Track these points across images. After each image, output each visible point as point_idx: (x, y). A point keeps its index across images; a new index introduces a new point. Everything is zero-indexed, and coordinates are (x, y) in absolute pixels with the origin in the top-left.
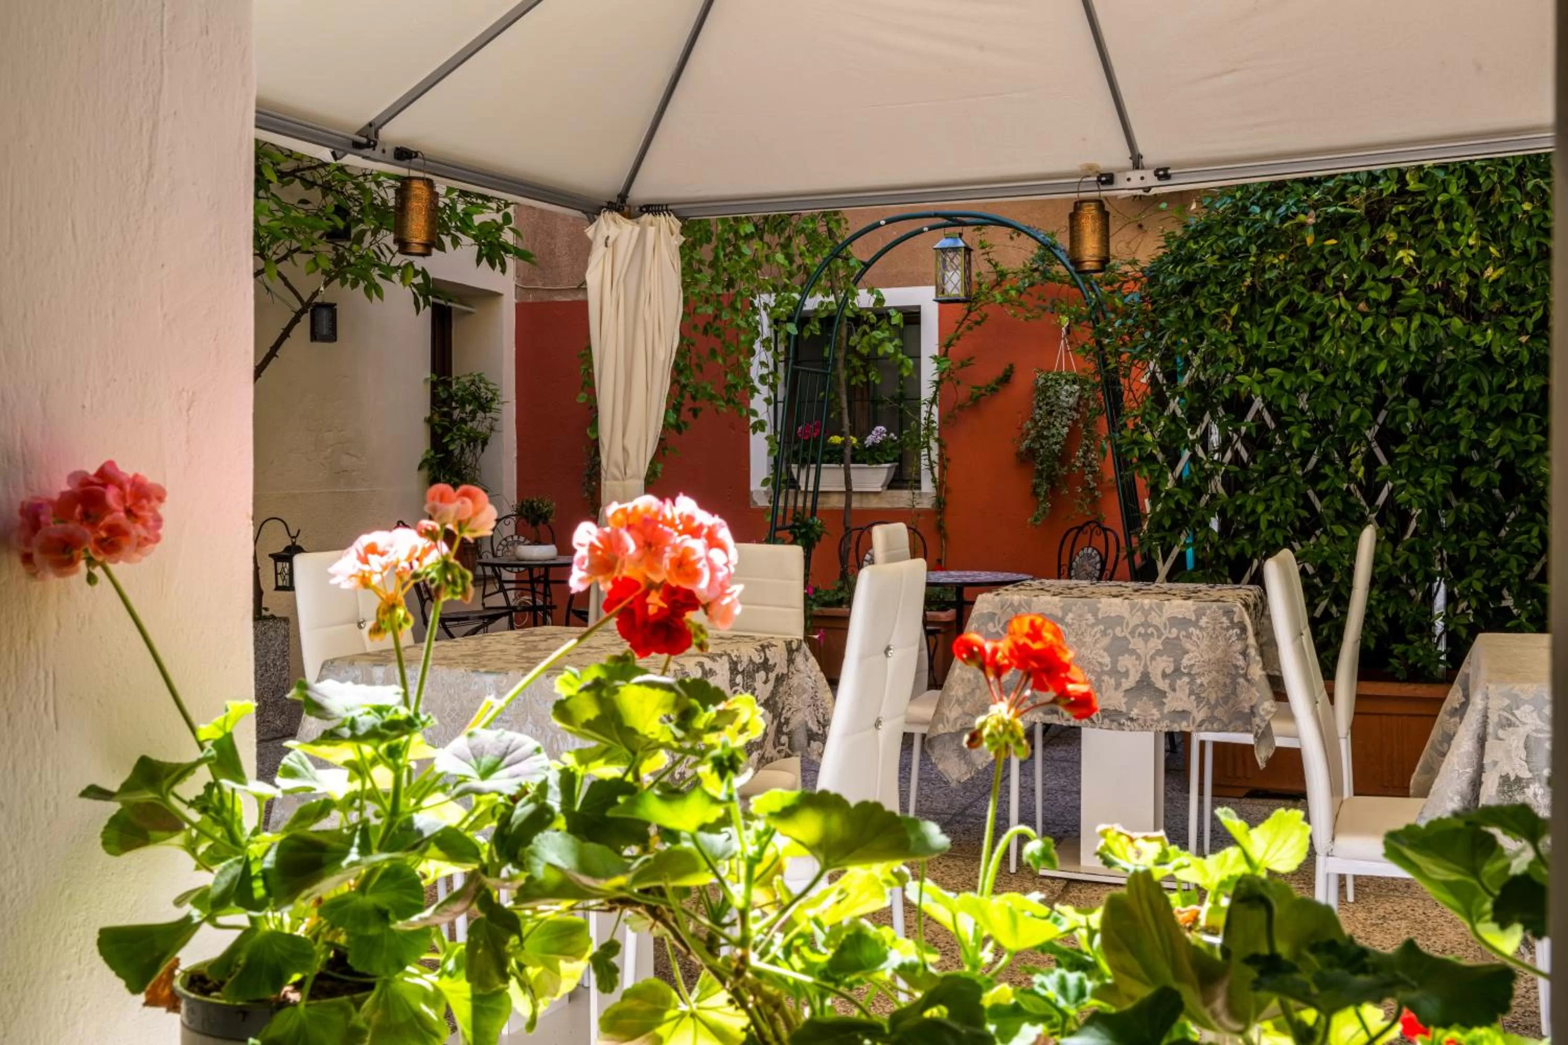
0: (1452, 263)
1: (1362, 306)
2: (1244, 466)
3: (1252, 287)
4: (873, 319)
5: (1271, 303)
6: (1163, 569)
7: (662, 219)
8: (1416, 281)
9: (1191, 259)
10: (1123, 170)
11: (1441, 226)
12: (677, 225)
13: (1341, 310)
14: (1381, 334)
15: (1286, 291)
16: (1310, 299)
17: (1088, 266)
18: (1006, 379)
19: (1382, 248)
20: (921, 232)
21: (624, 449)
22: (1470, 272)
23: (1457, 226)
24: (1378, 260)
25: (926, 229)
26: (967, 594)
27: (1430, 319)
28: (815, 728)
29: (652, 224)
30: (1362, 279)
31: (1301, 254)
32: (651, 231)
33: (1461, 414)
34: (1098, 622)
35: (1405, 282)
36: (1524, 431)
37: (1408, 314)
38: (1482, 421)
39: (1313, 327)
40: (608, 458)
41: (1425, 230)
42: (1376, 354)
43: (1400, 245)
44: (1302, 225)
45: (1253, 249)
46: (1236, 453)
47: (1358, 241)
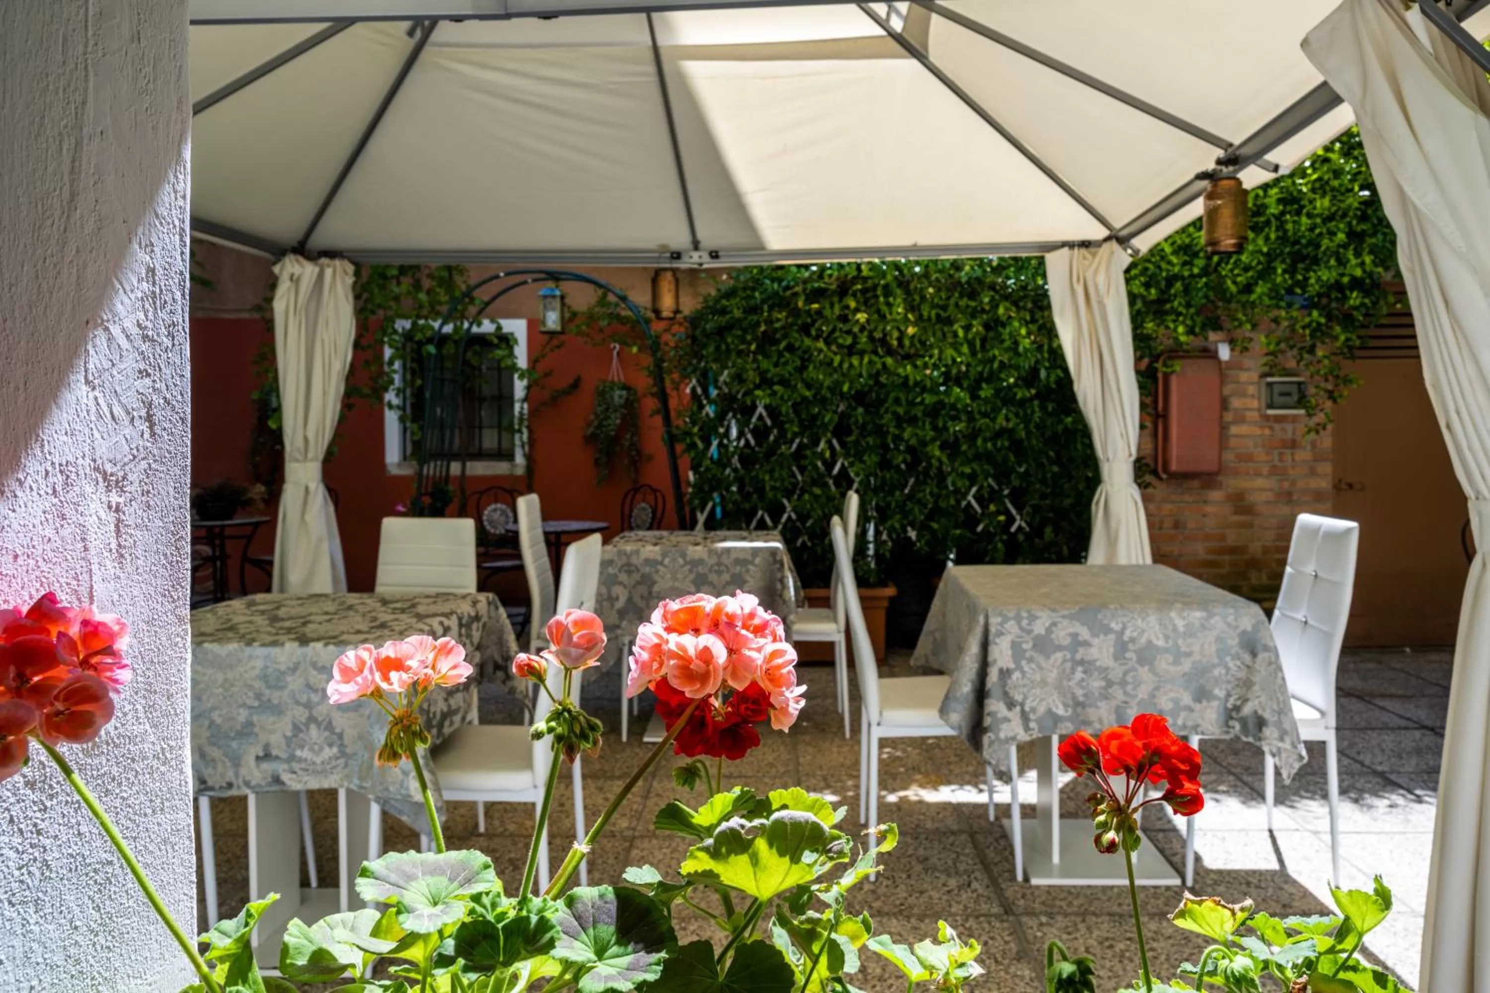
0: (888, 323)
1: (834, 348)
2: (752, 449)
3: (764, 333)
4: (496, 341)
5: (777, 342)
6: (701, 518)
7: (337, 262)
8: (866, 333)
9: (723, 311)
10: (687, 251)
11: (882, 299)
12: (350, 268)
13: (820, 351)
14: (846, 366)
15: (785, 336)
16: (802, 341)
17: (665, 314)
18: (576, 385)
19: (846, 312)
20: (525, 283)
21: (306, 440)
22: (899, 329)
23: (891, 299)
24: (844, 319)
25: (530, 281)
26: (564, 538)
27: (875, 358)
28: (500, 660)
29: (328, 266)
30: (833, 331)
31: (795, 312)
32: (329, 272)
33: (888, 417)
34: (686, 563)
35: (859, 335)
36: (923, 429)
37: (862, 353)
38: (899, 421)
39: (803, 360)
40: (292, 444)
41: (873, 301)
42: (841, 379)
43: (857, 310)
44: (796, 294)
45: (766, 307)
46: (747, 441)
47: (832, 306)
